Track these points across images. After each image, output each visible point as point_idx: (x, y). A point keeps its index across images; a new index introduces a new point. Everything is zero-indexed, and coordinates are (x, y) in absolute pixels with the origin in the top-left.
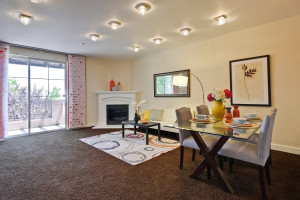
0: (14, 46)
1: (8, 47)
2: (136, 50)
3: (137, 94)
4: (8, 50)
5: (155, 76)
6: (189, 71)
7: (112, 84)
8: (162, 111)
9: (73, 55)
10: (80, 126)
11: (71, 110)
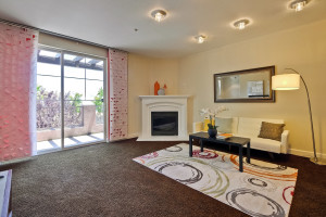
0: (44, 33)
1: (37, 34)
2: (201, 40)
3: (188, 98)
4: (37, 38)
5: (216, 76)
6: (273, 67)
7: (157, 87)
8: (231, 120)
9: (115, 50)
10: (122, 138)
11: (111, 118)
